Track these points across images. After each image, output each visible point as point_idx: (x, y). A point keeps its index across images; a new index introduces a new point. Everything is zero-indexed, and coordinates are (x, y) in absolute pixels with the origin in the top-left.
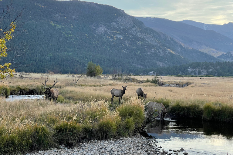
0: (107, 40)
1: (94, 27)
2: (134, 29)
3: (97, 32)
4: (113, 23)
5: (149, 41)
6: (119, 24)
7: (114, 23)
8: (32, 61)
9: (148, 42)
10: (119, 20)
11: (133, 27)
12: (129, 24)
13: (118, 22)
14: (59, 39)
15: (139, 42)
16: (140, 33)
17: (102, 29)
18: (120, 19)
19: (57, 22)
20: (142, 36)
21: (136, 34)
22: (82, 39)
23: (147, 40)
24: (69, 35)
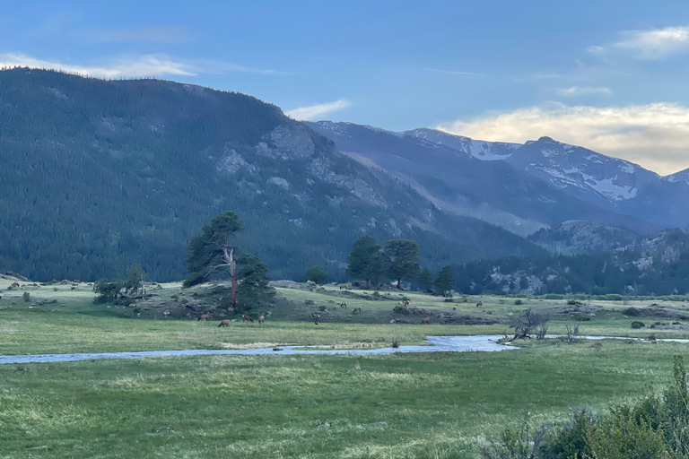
0: (248, 191)
1: (211, 157)
2: (317, 162)
3: (220, 170)
4: (261, 144)
5: (359, 195)
6: (276, 147)
7: (263, 145)
8: (73, 252)
9: (357, 198)
10: (275, 135)
11: (315, 156)
12: (304, 149)
13: (274, 141)
14: (124, 192)
15: (333, 198)
16: (333, 174)
17: (232, 162)
18: (280, 135)
19: (108, 141)
20: (341, 180)
21: (324, 176)
22: (183, 191)
23: (352, 191)
24: (149, 179)
